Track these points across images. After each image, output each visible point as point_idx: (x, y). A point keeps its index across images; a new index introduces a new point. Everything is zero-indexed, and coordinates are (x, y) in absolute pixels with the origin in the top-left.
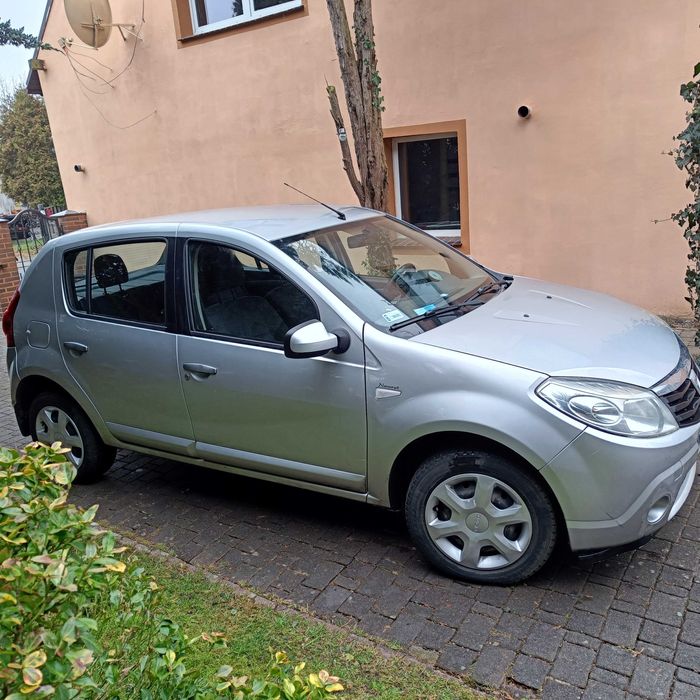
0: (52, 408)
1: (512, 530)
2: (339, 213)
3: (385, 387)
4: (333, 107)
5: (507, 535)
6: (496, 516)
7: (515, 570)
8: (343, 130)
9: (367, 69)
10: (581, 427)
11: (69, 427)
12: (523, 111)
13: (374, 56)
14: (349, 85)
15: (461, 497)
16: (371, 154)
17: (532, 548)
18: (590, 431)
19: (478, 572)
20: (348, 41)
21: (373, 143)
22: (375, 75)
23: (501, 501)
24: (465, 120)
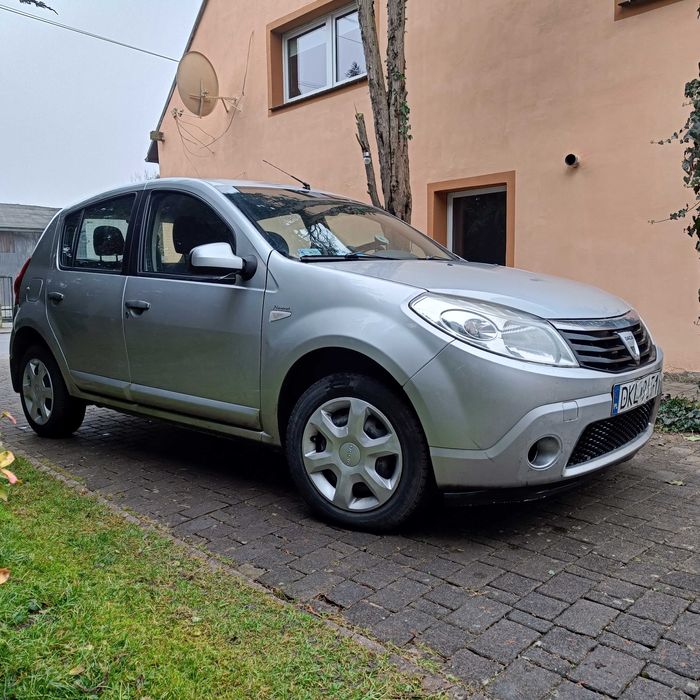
0: (36, 361)
1: (384, 464)
2: (304, 184)
3: (279, 309)
4: (360, 132)
5: (379, 470)
6: (366, 445)
7: (385, 512)
8: (367, 154)
9: (396, 98)
10: (448, 339)
11: (46, 379)
12: (571, 159)
13: (403, 88)
14: (377, 113)
15: (335, 424)
16: (394, 178)
17: (403, 485)
18: (457, 344)
19: (349, 514)
20: (379, 72)
21: (397, 168)
22: (403, 104)
23: (374, 430)
24: (514, 172)
